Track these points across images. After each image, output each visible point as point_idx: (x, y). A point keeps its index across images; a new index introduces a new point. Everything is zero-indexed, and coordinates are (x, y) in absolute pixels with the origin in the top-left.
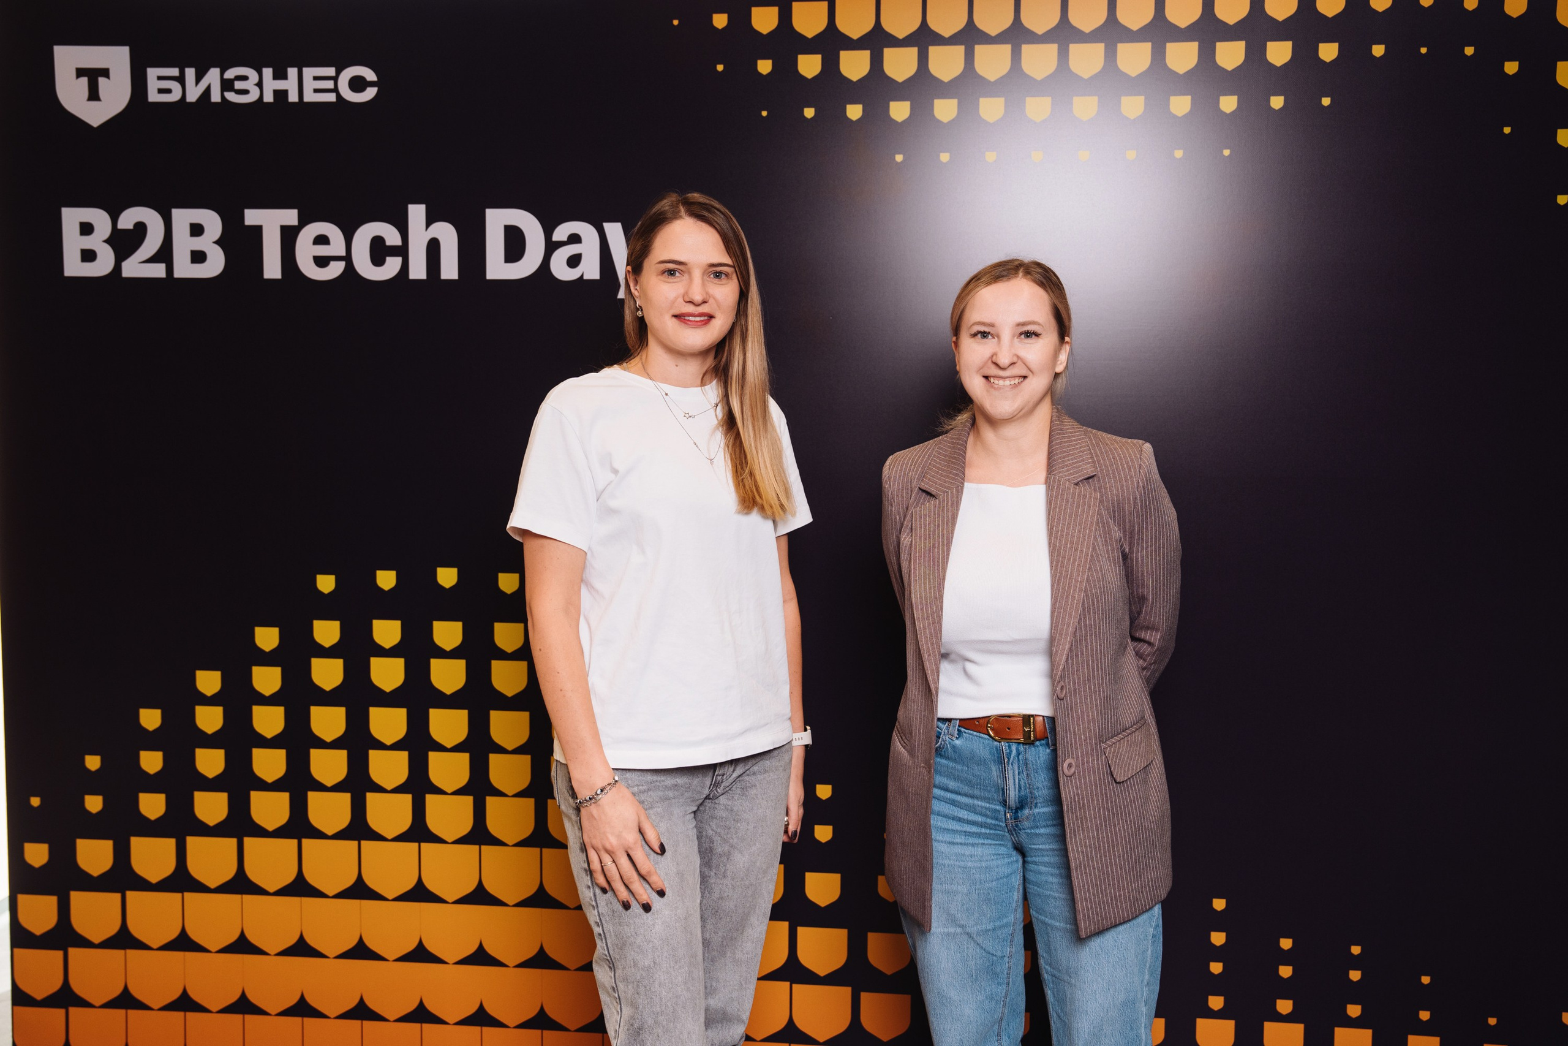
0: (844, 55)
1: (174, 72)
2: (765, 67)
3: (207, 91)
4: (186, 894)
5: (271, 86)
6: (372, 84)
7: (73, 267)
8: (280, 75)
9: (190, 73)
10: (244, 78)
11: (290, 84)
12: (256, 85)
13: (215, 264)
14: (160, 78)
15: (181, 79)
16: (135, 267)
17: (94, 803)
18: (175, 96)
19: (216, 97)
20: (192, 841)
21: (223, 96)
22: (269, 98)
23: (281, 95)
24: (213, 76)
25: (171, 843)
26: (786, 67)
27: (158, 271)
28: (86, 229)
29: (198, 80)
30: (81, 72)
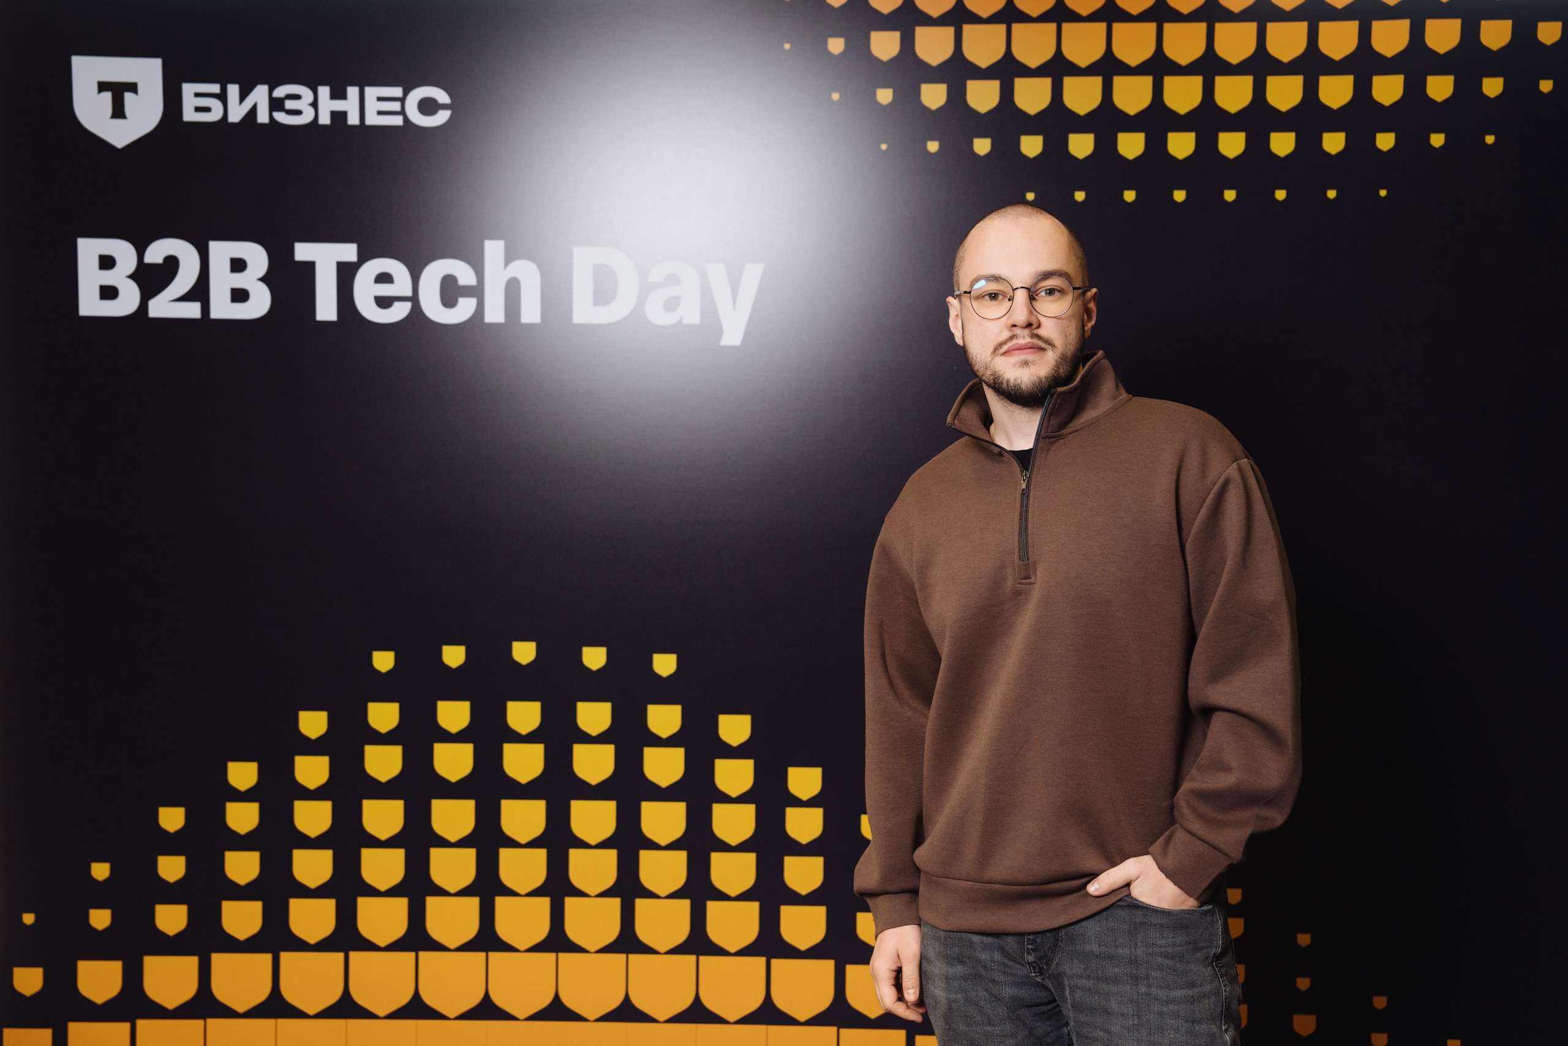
0: (971, 85)
1: (215, 88)
2: (884, 96)
3: (253, 110)
5: (328, 106)
6: (444, 107)
7: (90, 305)
8: (338, 94)
9: (233, 90)
10: (297, 97)
11: (350, 105)
12: (311, 105)
13: (259, 304)
14: (197, 95)
15: (222, 97)
16: (164, 307)
18: (215, 115)
19: (263, 117)
20: (217, 958)
21: (271, 117)
22: (325, 119)
23: (339, 117)
24: (260, 95)
25: (193, 961)
26: (909, 97)
27: (193, 310)
28: (107, 262)
29: (242, 98)
30: (103, 87)
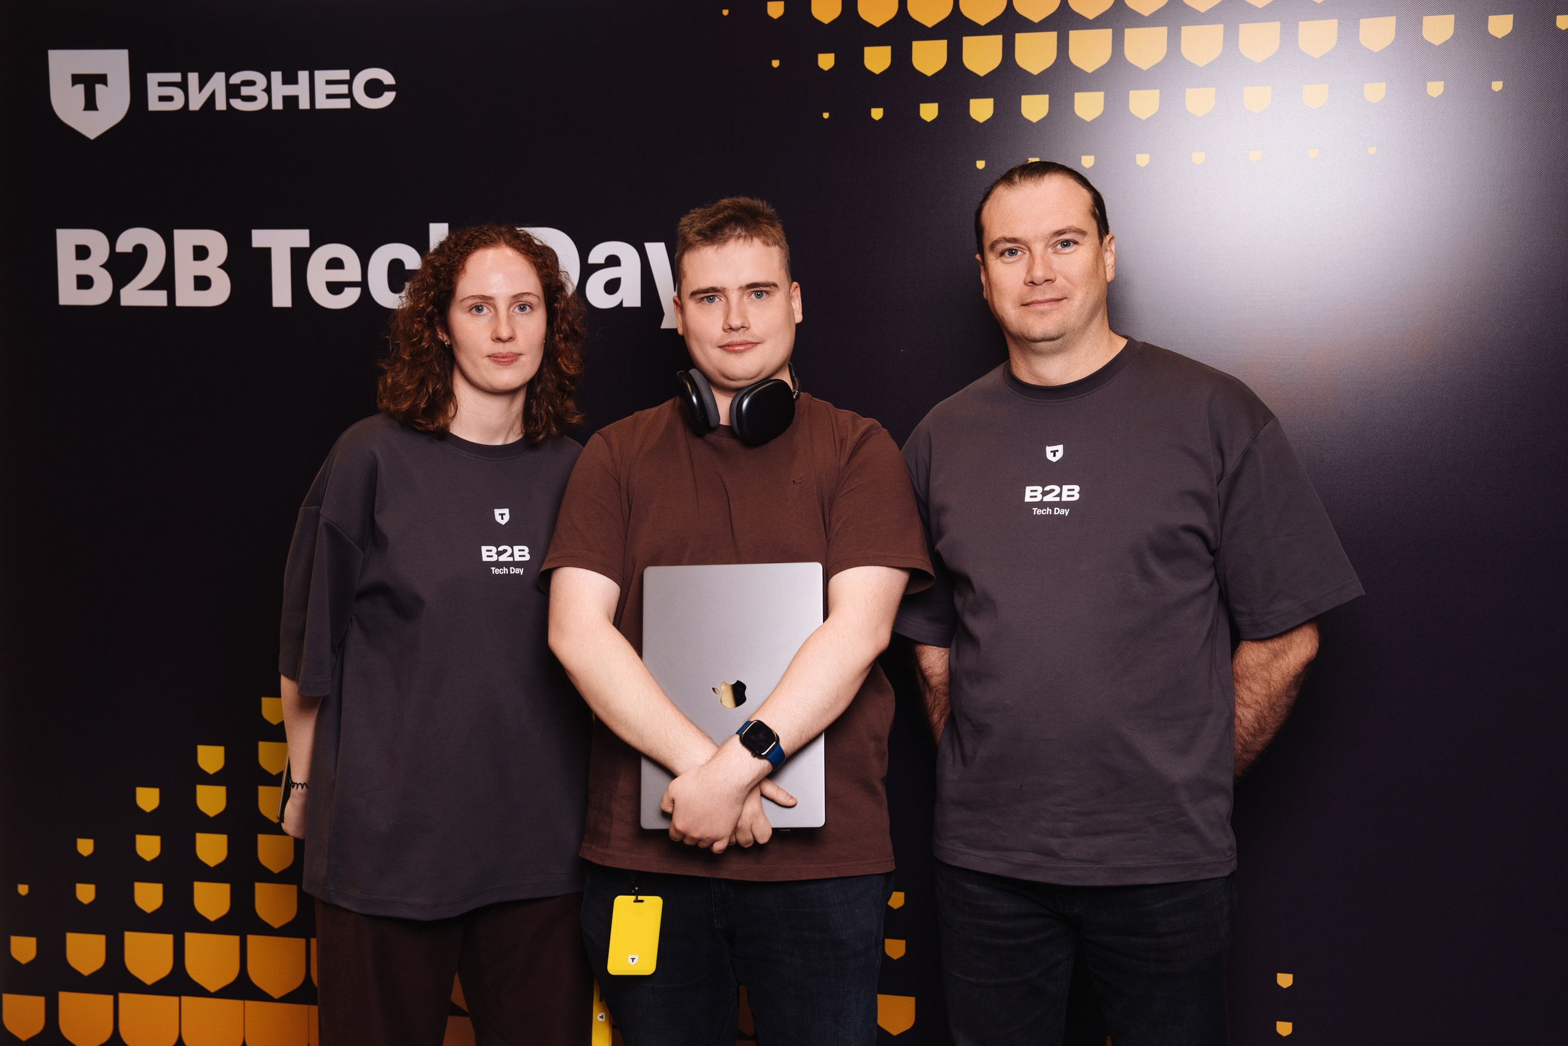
0: (916, 45)
1: (176, 77)
2: (826, 61)
3: (212, 98)
4: (184, 998)
5: (280, 90)
6: (389, 88)
7: (69, 295)
8: (290, 79)
9: (193, 78)
10: (251, 83)
11: (300, 89)
12: (264, 90)
13: (220, 292)
14: (161, 84)
15: (183, 85)
16: (134, 295)
17: (86, 893)
18: (177, 105)
19: (221, 105)
20: (190, 937)
21: (228, 104)
22: (278, 105)
23: (291, 101)
24: (218, 82)
25: (168, 940)
26: (851, 61)
27: (159, 298)
28: (83, 252)
29: (202, 86)
30: (76, 79)
